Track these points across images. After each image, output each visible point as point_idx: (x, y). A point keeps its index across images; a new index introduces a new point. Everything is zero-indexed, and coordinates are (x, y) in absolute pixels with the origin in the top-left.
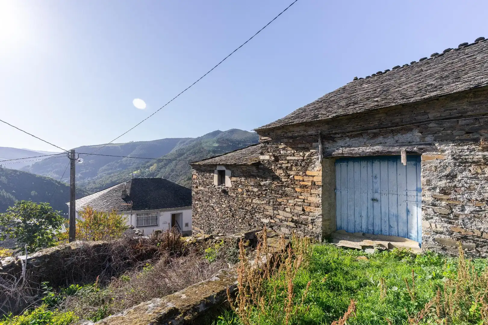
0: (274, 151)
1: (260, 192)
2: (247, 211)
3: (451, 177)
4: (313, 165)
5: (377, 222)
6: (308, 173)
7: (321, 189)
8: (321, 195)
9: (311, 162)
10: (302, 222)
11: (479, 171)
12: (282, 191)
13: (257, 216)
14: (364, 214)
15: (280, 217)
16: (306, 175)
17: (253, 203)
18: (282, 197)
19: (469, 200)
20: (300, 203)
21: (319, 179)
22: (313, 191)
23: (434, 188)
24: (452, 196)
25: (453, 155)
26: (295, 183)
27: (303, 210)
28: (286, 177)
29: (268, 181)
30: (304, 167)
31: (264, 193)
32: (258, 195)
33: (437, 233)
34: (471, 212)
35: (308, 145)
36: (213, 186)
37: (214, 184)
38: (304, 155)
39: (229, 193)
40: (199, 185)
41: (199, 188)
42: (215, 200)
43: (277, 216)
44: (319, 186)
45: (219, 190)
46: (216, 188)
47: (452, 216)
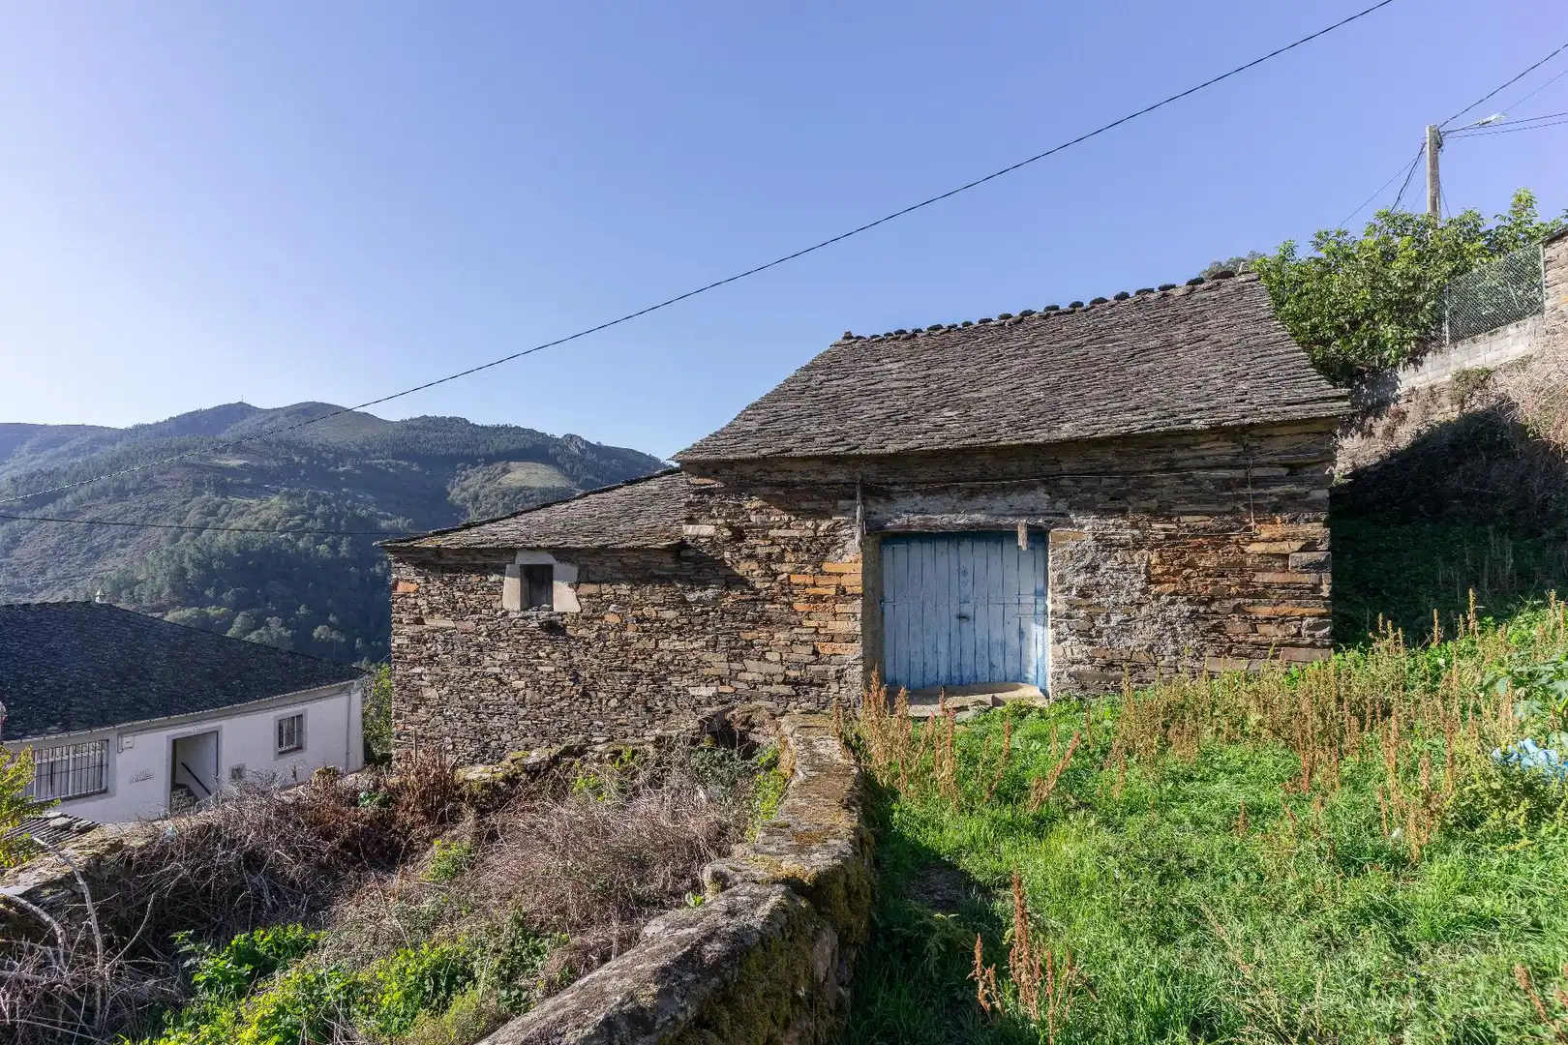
0: (729, 515)
1: (685, 621)
2: (637, 676)
3: (1092, 568)
4: (839, 551)
5: (968, 659)
6: (827, 567)
7: (859, 601)
8: (859, 616)
9: (834, 543)
10: (811, 681)
11: (1128, 559)
12: (755, 611)
13: (675, 684)
14: (943, 647)
15: (748, 677)
16: (822, 573)
17: (662, 650)
18: (754, 628)
19: (1116, 604)
20: (805, 638)
21: (854, 581)
22: (839, 608)
23: (1069, 589)
24: (1094, 600)
25: (1094, 534)
26: (791, 593)
27: (816, 653)
28: (767, 579)
29: (710, 591)
30: (817, 553)
31: (700, 620)
32: (676, 628)
33: (1073, 663)
34: (1119, 624)
35: (825, 505)
36: (499, 613)
37: (502, 609)
38: (818, 526)
39: (570, 631)
40: (430, 613)
41: (430, 623)
42: (507, 656)
43: (741, 676)
44: (855, 596)
45: (524, 626)
46: (511, 620)
47: (1093, 633)
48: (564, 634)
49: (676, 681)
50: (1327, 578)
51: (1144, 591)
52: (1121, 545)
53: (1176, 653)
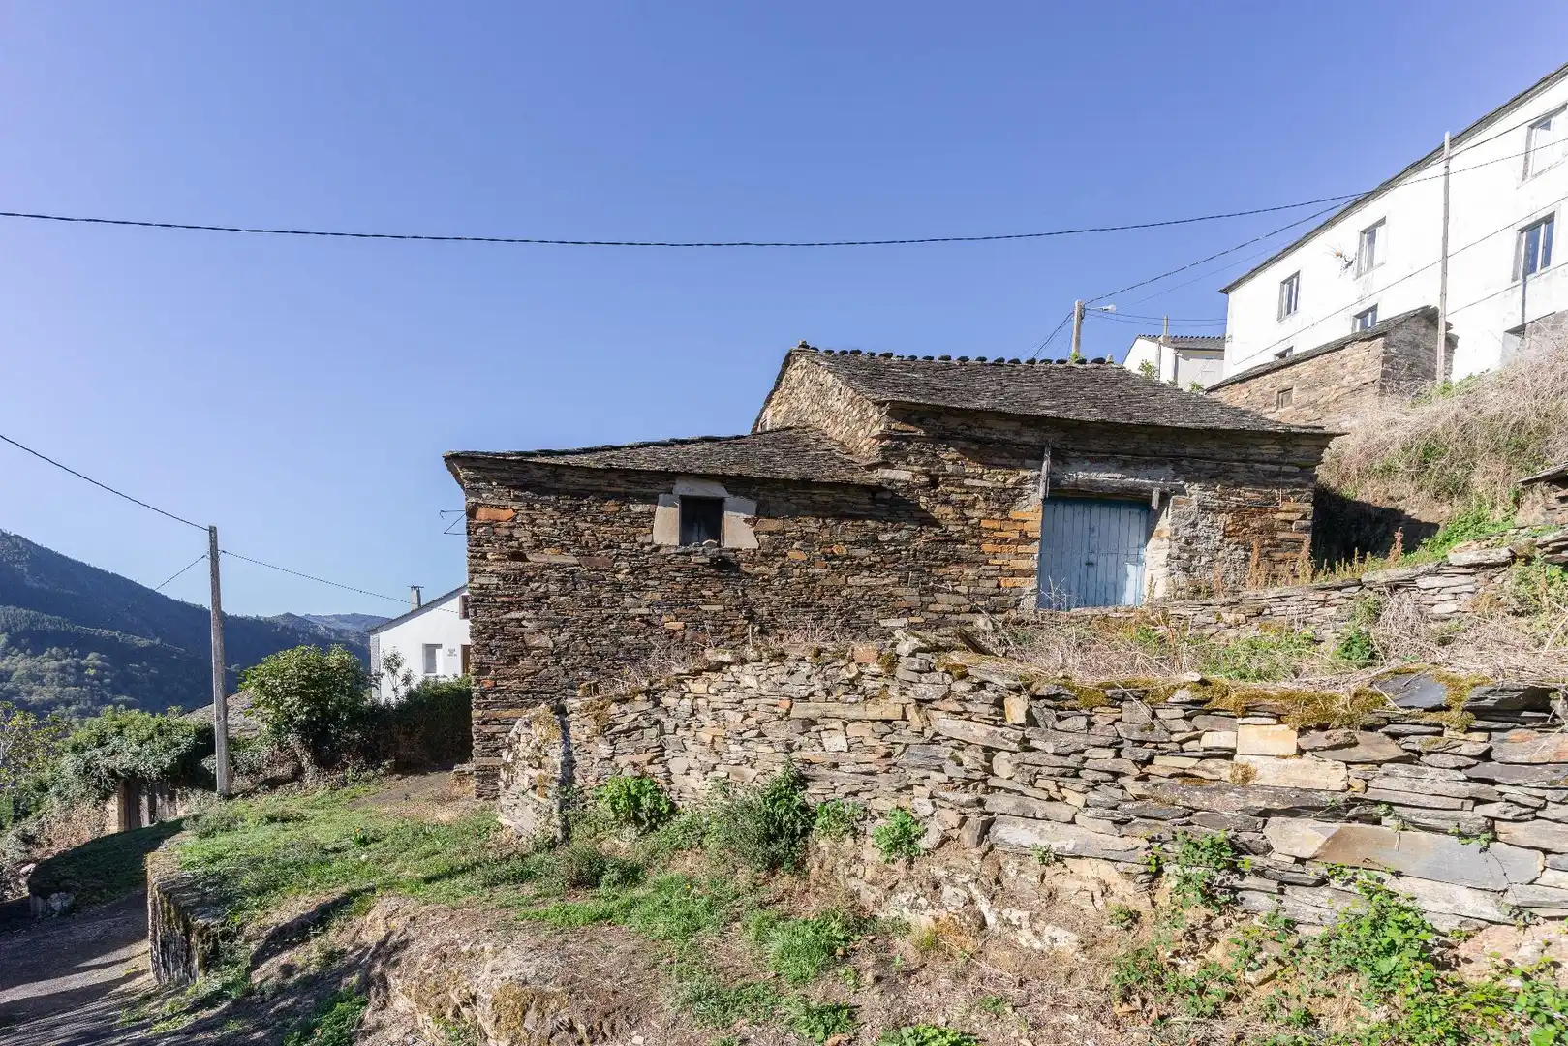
0: (925, 463)
1: (878, 559)
3: (1194, 525)
4: (1024, 502)
5: (1091, 595)
6: (1012, 514)
7: (1037, 544)
8: (1036, 556)
9: (1020, 494)
11: (1215, 519)
12: (947, 550)
14: (1074, 586)
15: (939, 608)
16: (1008, 519)
17: (852, 586)
18: (945, 565)
19: (1205, 550)
20: (993, 573)
21: (1034, 527)
22: (1021, 549)
23: (1180, 538)
24: (1194, 546)
25: (1197, 500)
26: (981, 536)
27: (999, 586)
28: (959, 522)
29: (903, 532)
30: (1005, 502)
31: (893, 558)
32: (868, 565)
34: (1206, 563)
35: (1013, 462)
36: (647, 548)
37: (650, 544)
38: (1006, 480)
39: (743, 567)
40: (536, 547)
41: (534, 558)
42: (658, 596)
43: (931, 607)
44: (1034, 540)
45: (684, 562)
46: (665, 556)
47: (1191, 569)
48: (737, 570)
49: (864, 614)
50: (1309, 536)
51: (1221, 541)
52: (1212, 510)
53: (1234, 582)
